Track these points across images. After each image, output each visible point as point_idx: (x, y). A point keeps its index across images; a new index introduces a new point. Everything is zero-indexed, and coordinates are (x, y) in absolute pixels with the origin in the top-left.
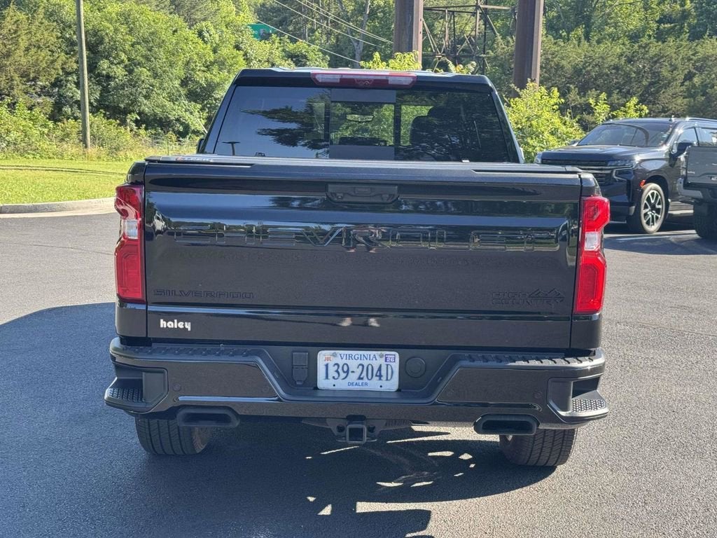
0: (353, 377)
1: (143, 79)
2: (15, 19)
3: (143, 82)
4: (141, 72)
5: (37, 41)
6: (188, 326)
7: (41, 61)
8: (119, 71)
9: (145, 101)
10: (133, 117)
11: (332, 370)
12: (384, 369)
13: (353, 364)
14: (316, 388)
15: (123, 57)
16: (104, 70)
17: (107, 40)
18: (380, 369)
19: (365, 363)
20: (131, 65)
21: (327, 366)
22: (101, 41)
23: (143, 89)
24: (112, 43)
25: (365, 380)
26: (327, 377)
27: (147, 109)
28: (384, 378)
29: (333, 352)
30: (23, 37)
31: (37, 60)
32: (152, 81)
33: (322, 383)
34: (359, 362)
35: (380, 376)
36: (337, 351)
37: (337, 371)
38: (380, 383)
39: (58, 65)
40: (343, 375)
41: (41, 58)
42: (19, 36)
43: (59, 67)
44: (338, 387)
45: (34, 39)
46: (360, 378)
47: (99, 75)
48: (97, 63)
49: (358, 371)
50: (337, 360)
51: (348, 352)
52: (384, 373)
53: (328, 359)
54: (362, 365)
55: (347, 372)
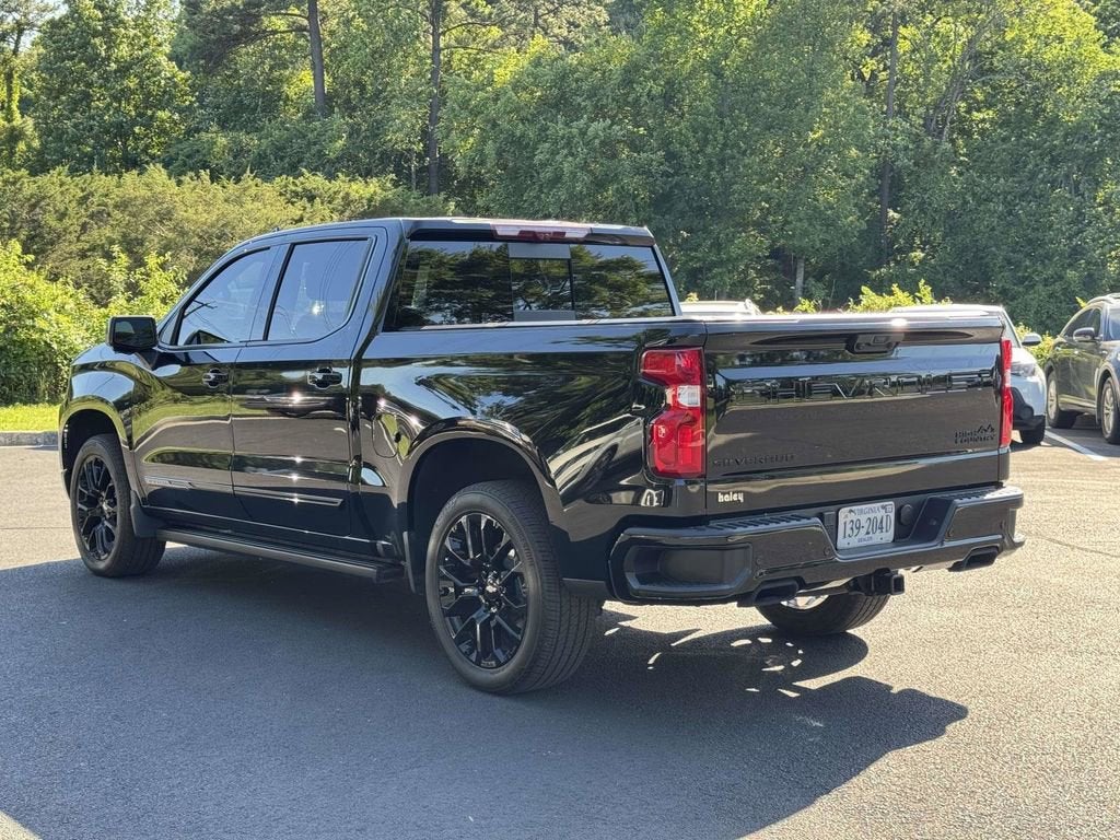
0: (863, 533)
11: (848, 526)
12: (884, 520)
13: (863, 519)
14: (837, 549)
18: (881, 522)
19: (872, 516)
21: (845, 523)
25: (871, 534)
26: (845, 536)
28: (884, 530)
29: (850, 508)
33: (842, 542)
34: (868, 516)
35: (882, 528)
36: (853, 508)
37: (852, 528)
38: (881, 535)
40: (856, 531)
44: (852, 544)
46: (867, 533)
49: (866, 526)
50: (853, 517)
51: (859, 507)
52: (884, 525)
53: (846, 516)
54: (869, 519)
55: (858, 528)
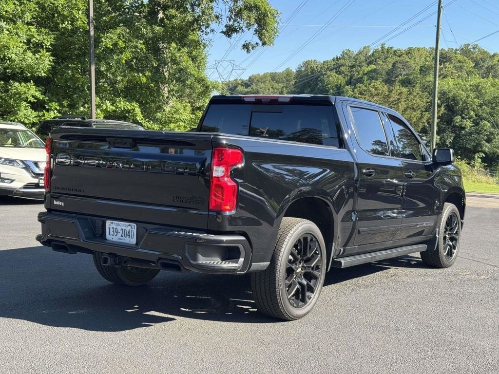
0: (119, 235)
1: (485, 128)
2: (399, 91)
3: (485, 130)
4: (484, 124)
5: (412, 105)
6: (63, 204)
7: (413, 118)
8: (468, 124)
9: (486, 144)
10: (480, 155)
11: (111, 230)
12: (130, 231)
13: (119, 228)
14: (106, 239)
15: (472, 113)
16: (457, 123)
17: (461, 103)
18: (129, 232)
19: (124, 228)
20: (478, 119)
21: (109, 228)
22: (457, 104)
23: (484, 135)
24: (464, 105)
25: (124, 237)
26: (109, 234)
27: (487, 149)
28: (131, 237)
29: (111, 221)
30: (403, 103)
31: (411, 117)
32: (492, 130)
33: (108, 237)
34: (121, 227)
35: (129, 236)
36: (114, 222)
37: (113, 231)
38: (129, 239)
39: (424, 120)
40: (116, 234)
41: (413, 116)
42: (400, 102)
43: (425, 121)
44: (114, 240)
45: (410, 104)
46: (122, 236)
47: (455, 126)
48: (453, 118)
49: (121, 232)
50: (113, 226)
51: (118, 222)
52: (130, 234)
53: (110, 225)
54: (122, 229)
55: (117, 232)
